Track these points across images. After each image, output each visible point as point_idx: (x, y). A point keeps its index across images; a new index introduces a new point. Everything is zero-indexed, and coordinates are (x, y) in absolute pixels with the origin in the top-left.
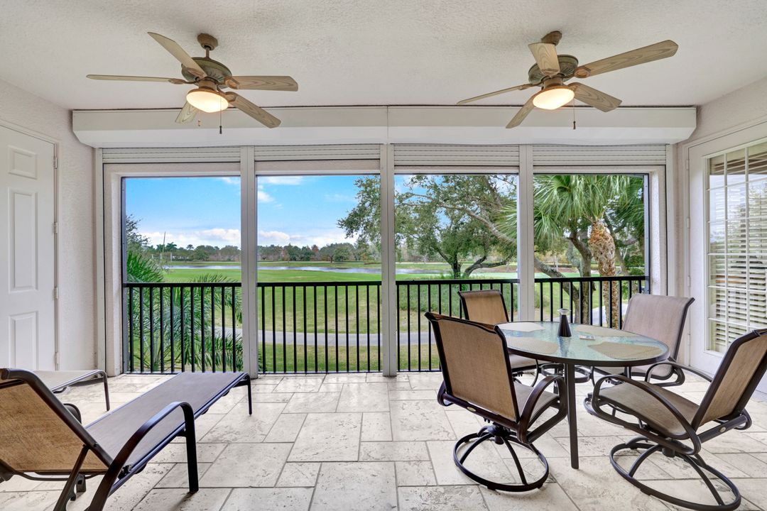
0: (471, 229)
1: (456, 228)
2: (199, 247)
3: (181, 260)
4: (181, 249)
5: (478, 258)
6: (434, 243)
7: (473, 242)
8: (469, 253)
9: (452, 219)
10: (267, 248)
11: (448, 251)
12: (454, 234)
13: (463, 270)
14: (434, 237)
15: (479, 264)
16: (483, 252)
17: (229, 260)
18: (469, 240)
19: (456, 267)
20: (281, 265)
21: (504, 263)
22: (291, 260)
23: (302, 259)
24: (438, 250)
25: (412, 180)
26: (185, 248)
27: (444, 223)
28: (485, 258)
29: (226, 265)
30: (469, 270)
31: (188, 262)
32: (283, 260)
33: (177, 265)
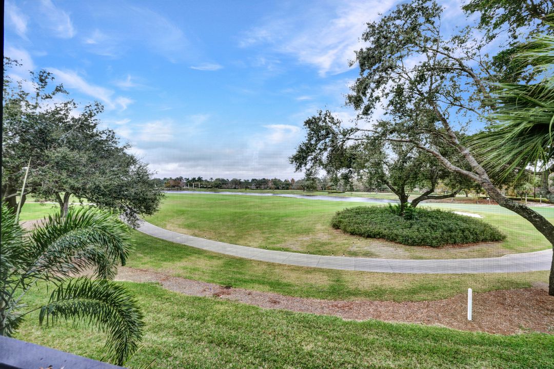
0: (418, 164)
1: (403, 163)
2: (217, 180)
3: (206, 188)
4: (206, 181)
5: (425, 190)
6: (382, 176)
7: (420, 175)
8: (417, 186)
9: (400, 154)
10: (260, 181)
11: (395, 184)
12: (401, 169)
13: (410, 200)
14: (382, 171)
15: (426, 197)
16: (430, 185)
17: (235, 188)
18: (416, 174)
19: (404, 198)
20: (268, 193)
21: (452, 195)
22: (276, 189)
23: (283, 188)
24: (386, 182)
25: (358, 116)
26: (208, 180)
27: (392, 159)
28: (432, 191)
29: (232, 191)
30: (416, 202)
31: (209, 189)
32: (270, 189)
33: (202, 191)
